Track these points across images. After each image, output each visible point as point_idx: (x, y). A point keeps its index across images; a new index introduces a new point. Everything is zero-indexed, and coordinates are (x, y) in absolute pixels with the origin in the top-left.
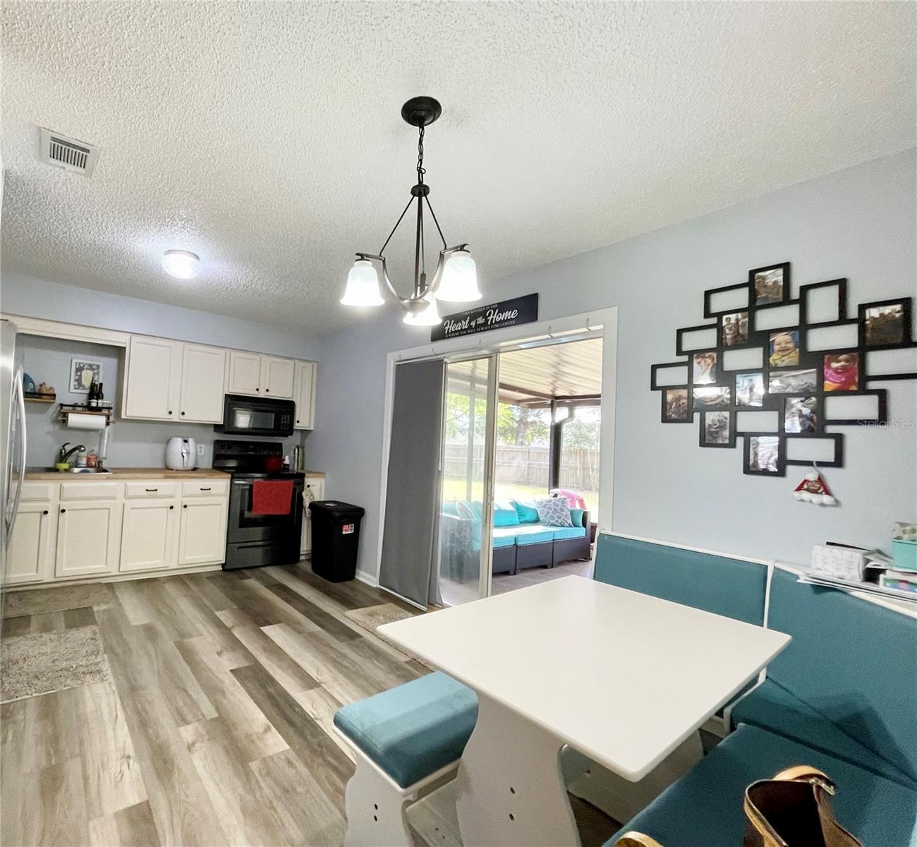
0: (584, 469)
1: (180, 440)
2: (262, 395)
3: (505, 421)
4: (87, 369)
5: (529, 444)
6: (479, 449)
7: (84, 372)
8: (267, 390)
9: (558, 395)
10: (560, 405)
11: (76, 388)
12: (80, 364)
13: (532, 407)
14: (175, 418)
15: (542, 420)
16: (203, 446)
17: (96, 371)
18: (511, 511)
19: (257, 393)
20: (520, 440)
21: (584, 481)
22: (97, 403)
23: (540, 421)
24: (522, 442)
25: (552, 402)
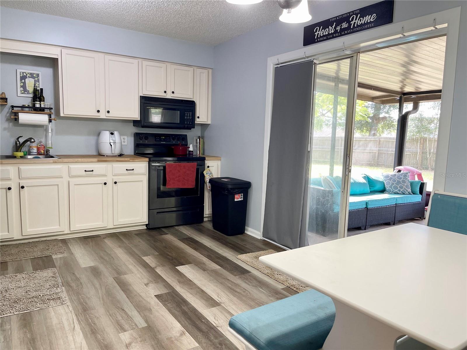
0: (423, 153)
1: (107, 133)
2: (169, 96)
3: (361, 116)
4: (29, 77)
5: (380, 135)
6: (340, 139)
7: (27, 80)
8: (173, 92)
9: (405, 92)
10: (407, 100)
11: (22, 93)
12: (23, 73)
13: (384, 102)
14: (103, 115)
15: (391, 116)
16: (126, 137)
17: (36, 79)
18: (364, 183)
19: (165, 94)
20: (373, 132)
21: (422, 162)
22: (40, 104)
23: (389, 117)
24: (374, 133)
25: (401, 98)
